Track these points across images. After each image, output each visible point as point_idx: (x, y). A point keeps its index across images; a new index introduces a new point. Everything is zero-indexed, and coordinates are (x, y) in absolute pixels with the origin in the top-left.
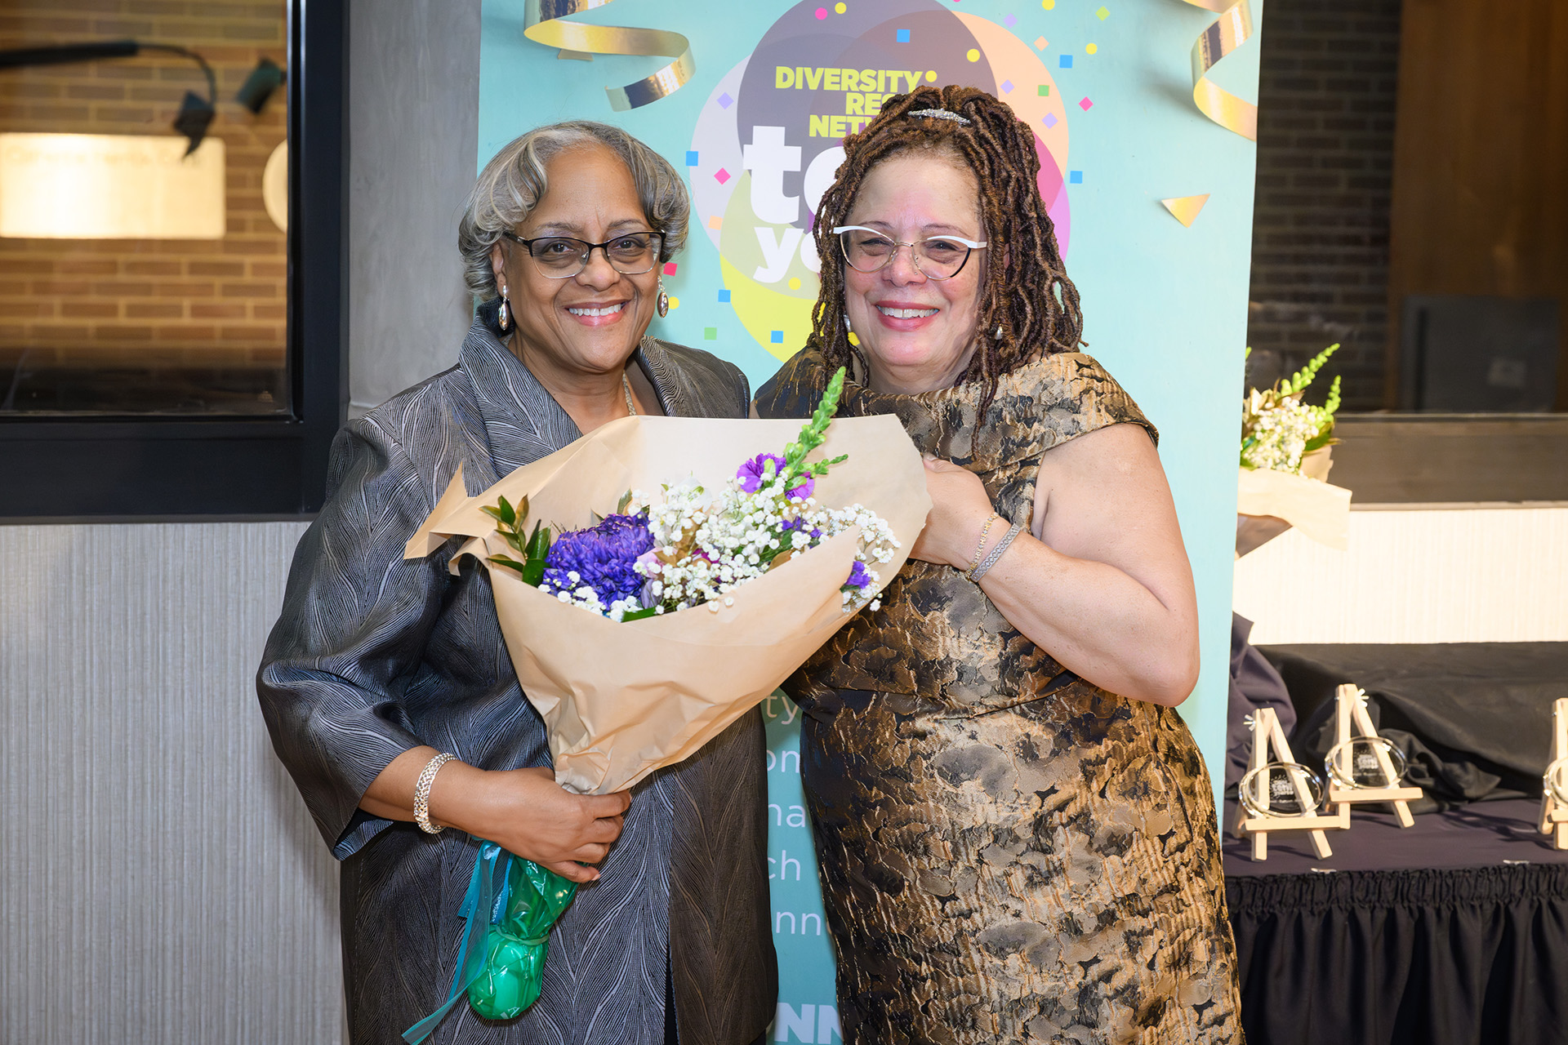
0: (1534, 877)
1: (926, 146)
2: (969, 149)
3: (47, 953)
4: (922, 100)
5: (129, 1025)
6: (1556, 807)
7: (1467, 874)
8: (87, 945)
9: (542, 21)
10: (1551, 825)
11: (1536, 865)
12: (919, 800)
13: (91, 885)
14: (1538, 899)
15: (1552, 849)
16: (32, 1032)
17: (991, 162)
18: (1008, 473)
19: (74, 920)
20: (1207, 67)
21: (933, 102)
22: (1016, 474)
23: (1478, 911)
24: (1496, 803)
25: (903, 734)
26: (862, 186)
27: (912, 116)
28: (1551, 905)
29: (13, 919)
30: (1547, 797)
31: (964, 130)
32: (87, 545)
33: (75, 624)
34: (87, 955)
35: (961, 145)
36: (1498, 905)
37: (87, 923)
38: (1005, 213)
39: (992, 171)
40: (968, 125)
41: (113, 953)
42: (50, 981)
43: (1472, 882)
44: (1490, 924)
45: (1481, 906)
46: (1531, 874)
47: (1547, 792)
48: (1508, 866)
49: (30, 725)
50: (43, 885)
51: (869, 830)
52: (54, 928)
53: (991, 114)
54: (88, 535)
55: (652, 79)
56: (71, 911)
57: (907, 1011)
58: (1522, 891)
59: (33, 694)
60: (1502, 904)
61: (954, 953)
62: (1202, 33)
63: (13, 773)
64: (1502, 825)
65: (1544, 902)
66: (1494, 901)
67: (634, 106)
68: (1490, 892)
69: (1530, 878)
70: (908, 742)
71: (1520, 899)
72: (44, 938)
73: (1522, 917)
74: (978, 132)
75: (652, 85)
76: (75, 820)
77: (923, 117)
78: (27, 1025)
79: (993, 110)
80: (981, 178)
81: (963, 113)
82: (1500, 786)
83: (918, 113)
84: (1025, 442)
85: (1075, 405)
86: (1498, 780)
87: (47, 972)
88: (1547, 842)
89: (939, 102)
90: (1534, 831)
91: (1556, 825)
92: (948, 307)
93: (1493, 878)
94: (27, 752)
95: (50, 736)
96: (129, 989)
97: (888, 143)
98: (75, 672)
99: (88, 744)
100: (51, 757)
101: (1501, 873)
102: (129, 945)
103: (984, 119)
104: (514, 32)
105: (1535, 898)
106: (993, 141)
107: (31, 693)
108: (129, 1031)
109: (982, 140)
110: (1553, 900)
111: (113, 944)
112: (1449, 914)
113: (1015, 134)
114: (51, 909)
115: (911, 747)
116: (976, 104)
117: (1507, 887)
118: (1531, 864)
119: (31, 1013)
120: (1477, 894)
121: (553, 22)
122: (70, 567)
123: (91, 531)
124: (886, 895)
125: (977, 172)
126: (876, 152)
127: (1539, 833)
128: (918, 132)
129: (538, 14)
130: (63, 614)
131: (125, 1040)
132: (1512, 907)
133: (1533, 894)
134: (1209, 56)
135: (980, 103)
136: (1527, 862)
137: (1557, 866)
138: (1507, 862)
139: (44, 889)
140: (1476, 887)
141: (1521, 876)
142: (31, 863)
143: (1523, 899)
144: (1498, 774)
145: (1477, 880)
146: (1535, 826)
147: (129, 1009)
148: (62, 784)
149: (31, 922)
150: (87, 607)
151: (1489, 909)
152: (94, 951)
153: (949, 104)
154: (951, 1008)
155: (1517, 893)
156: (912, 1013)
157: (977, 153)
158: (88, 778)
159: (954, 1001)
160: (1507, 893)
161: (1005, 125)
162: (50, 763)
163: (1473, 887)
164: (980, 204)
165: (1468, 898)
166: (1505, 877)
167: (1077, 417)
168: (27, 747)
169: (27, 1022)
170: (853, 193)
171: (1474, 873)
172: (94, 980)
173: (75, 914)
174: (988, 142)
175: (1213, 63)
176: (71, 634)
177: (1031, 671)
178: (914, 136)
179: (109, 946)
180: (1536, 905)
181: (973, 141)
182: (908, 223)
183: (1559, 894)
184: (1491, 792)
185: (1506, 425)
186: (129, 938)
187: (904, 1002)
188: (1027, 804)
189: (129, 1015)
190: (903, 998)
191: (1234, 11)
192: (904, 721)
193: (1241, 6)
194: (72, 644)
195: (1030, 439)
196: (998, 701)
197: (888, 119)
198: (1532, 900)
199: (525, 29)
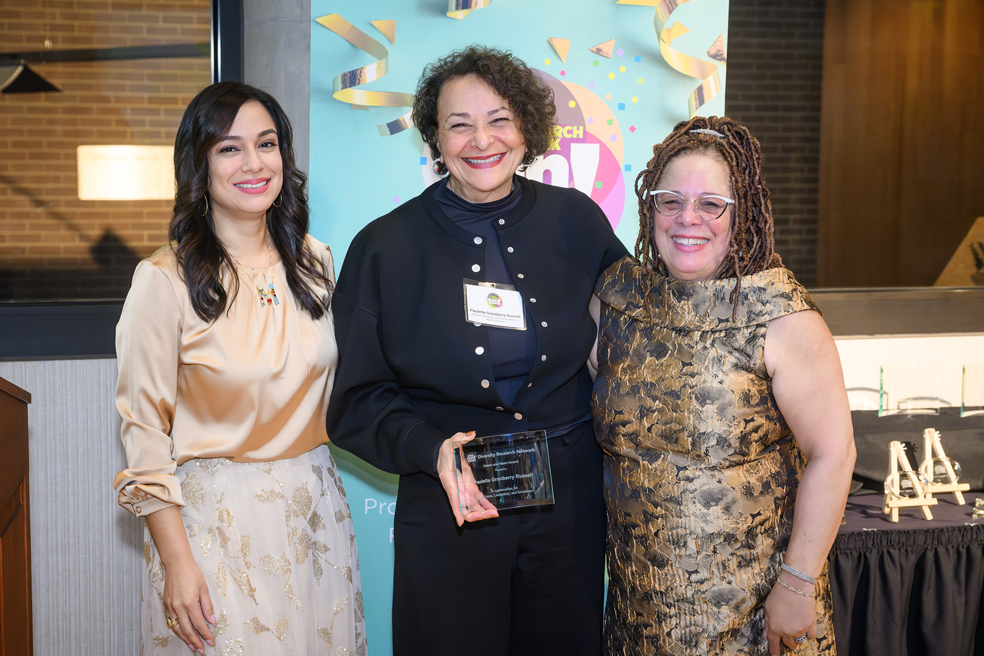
0: (879, 537)
1: (701, 149)
2: (725, 151)
3: (90, 587)
4: (696, 124)
5: (134, 624)
6: (891, 499)
7: (843, 537)
8: (111, 582)
9: (342, 89)
10: (889, 509)
11: (880, 531)
12: (685, 516)
13: (113, 551)
14: (882, 549)
15: (889, 522)
16: (83, 629)
17: (737, 159)
18: (749, 330)
19: (104, 569)
20: (697, 108)
21: (703, 125)
22: (754, 331)
23: (849, 555)
24: (861, 497)
25: (680, 478)
26: (664, 171)
27: (691, 133)
28: (888, 552)
29: (71, 569)
30: (887, 495)
31: (721, 141)
32: (108, 370)
33: (102, 412)
34: (111, 587)
35: (720, 148)
36: (860, 553)
37: (111, 570)
38: (744, 187)
39: (738, 163)
40: (723, 138)
41: (125, 586)
42: (92, 602)
43: (846, 540)
44: (856, 563)
45: (851, 553)
46: (877, 536)
47: (886, 492)
48: (865, 532)
49: (79, 466)
50: (88, 550)
51: (653, 530)
52: (93, 573)
53: (736, 132)
54: (108, 364)
55: (401, 119)
56: (102, 564)
57: (657, 635)
58: (873, 545)
59: (80, 449)
60: (862, 552)
61: (691, 603)
62: (694, 90)
63: (70, 491)
64: (862, 509)
65: (885, 551)
66: (858, 551)
67: (392, 133)
68: (855, 546)
69: (877, 538)
70: (682, 482)
71: (872, 549)
72: (88, 578)
73: (873, 559)
74: (729, 141)
75: (401, 122)
76: (104, 516)
77: (698, 133)
78: (80, 625)
79: (737, 129)
80: (731, 167)
81: (719, 131)
82: (863, 488)
83: (695, 131)
84: (760, 314)
85: (790, 296)
86: (862, 484)
87: (90, 597)
88: (887, 518)
89: (706, 126)
90: (880, 512)
91: (891, 509)
92: (714, 238)
93: (857, 538)
94: (78, 480)
95: (90, 471)
96: (134, 605)
97: (679, 147)
98: (102, 437)
99: (110, 475)
100: (90, 482)
101: (861, 535)
102: (134, 582)
103: (732, 135)
104: (328, 95)
105: (880, 548)
106: (738, 146)
107: (79, 448)
108: (134, 628)
109: (731, 145)
110: (890, 549)
111: (125, 581)
112: (834, 558)
113: (749, 143)
114: (91, 564)
115: (683, 486)
116: (727, 126)
117: (865, 544)
118: (878, 531)
119: (82, 619)
120: (849, 547)
121: (348, 90)
122: (99, 381)
123: (110, 362)
124: (655, 568)
125: (729, 164)
126: (672, 152)
127: (883, 513)
128: (696, 142)
129: (340, 85)
130: (96, 406)
131: (132, 632)
132: (868, 554)
133: (879, 547)
134: (698, 102)
135: (729, 125)
136: (876, 530)
137: (891, 531)
138: (865, 529)
139: (88, 552)
140: (848, 543)
141: (872, 537)
142: (81, 539)
143: (874, 549)
144: (861, 481)
145: (848, 539)
146: (881, 509)
147: (134, 616)
148: (97, 497)
149: (81, 571)
150: (109, 403)
151: (855, 554)
152: (115, 585)
153: (711, 126)
154: (685, 633)
155: (870, 546)
156: (660, 636)
157: (729, 153)
158: (110, 493)
159: (687, 630)
160: (864, 546)
161: (744, 137)
162: (90, 486)
163: (846, 543)
164: (731, 181)
165: (844, 549)
166: (864, 538)
167: (791, 303)
168: (78, 477)
169: (80, 623)
170: (659, 176)
171: (847, 536)
172: (115, 600)
173: (104, 566)
174: (735, 147)
175: (700, 106)
176: (100, 417)
177: (756, 442)
178: (694, 143)
179: (123, 583)
180: (880, 552)
181: (727, 147)
182: (691, 192)
183: (892, 546)
184: (858, 491)
185: (866, 294)
186: (133, 578)
187: (656, 630)
188: (745, 521)
189: (134, 620)
190: (656, 627)
191: (711, 79)
192: (682, 470)
193: (714, 76)
194: (101, 423)
195: (764, 312)
196: (736, 458)
197: (678, 135)
198: (879, 550)
199: (333, 93)
